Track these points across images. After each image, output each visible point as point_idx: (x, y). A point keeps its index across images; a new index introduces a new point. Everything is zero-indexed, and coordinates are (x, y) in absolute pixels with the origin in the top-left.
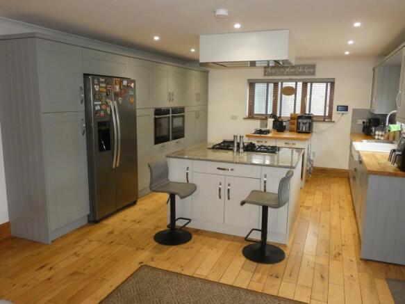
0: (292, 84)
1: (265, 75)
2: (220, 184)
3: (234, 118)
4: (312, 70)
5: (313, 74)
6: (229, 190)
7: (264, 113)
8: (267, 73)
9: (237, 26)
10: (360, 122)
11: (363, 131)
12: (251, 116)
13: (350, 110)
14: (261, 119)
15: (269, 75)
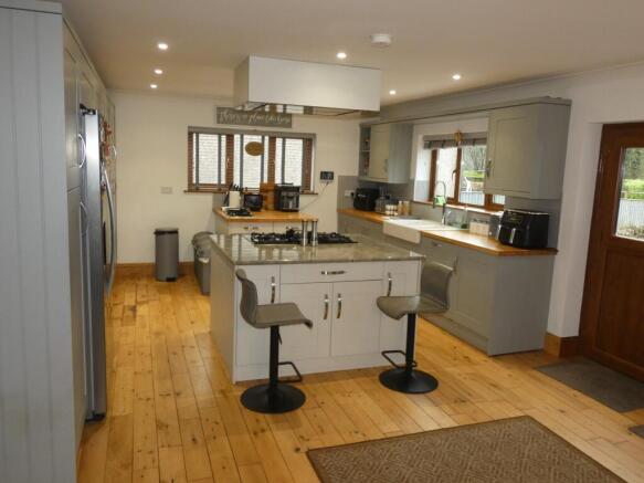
0: (257, 139)
1: (218, 122)
2: (326, 297)
3: (167, 191)
4: (287, 121)
5: (289, 125)
6: (340, 303)
7: (216, 182)
8: (221, 119)
9: (342, 55)
10: (348, 193)
11: (355, 205)
12: (194, 188)
13: (336, 178)
14: (214, 192)
15: (225, 122)
